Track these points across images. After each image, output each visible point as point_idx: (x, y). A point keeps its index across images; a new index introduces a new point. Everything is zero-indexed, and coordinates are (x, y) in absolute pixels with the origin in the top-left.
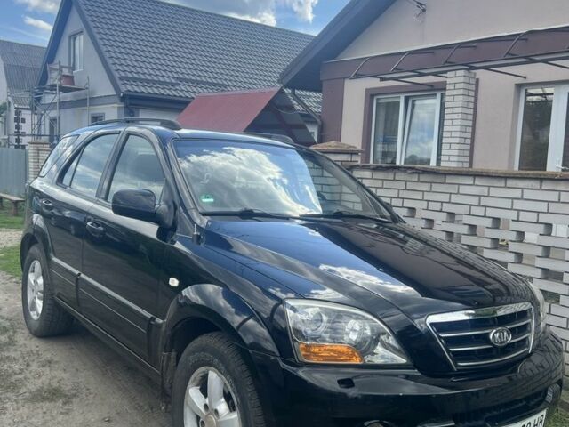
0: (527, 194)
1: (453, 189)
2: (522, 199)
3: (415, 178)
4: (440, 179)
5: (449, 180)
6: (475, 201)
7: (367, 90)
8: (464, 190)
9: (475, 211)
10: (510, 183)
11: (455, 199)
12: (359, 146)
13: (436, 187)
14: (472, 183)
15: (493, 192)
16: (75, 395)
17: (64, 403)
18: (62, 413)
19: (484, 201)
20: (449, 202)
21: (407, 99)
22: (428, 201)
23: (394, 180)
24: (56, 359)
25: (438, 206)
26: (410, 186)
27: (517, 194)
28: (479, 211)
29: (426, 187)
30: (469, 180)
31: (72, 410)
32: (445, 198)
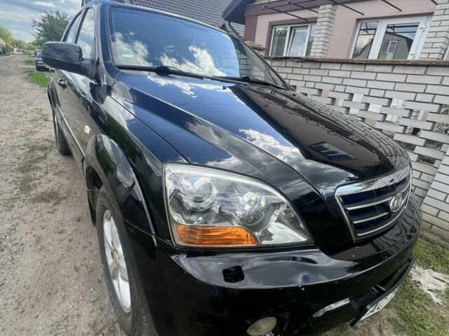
0: (380, 77)
1: (325, 73)
2: (375, 80)
3: (299, 65)
4: (317, 66)
5: (323, 66)
6: (339, 82)
7: (270, 23)
8: (333, 73)
9: (338, 88)
10: (369, 68)
11: (325, 80)
12: (264, 46)
13: (313, 72)
14: (339, 68)
15: (354, 75)
16: (65, 198)
17: (54, 204)
18: (49, 212)
19: (346, 82)
20: (321, 82)
21: (291, 28)
22: (306, 81)
23: (286, 67)
24: (66, 170)
25: (312, 85)
26: (296, 71)
27: (372, 76)
28: (341, 89)
29: (306, 72)
30: (337, 67)
31: (58, 210)
32: (318, 79)
